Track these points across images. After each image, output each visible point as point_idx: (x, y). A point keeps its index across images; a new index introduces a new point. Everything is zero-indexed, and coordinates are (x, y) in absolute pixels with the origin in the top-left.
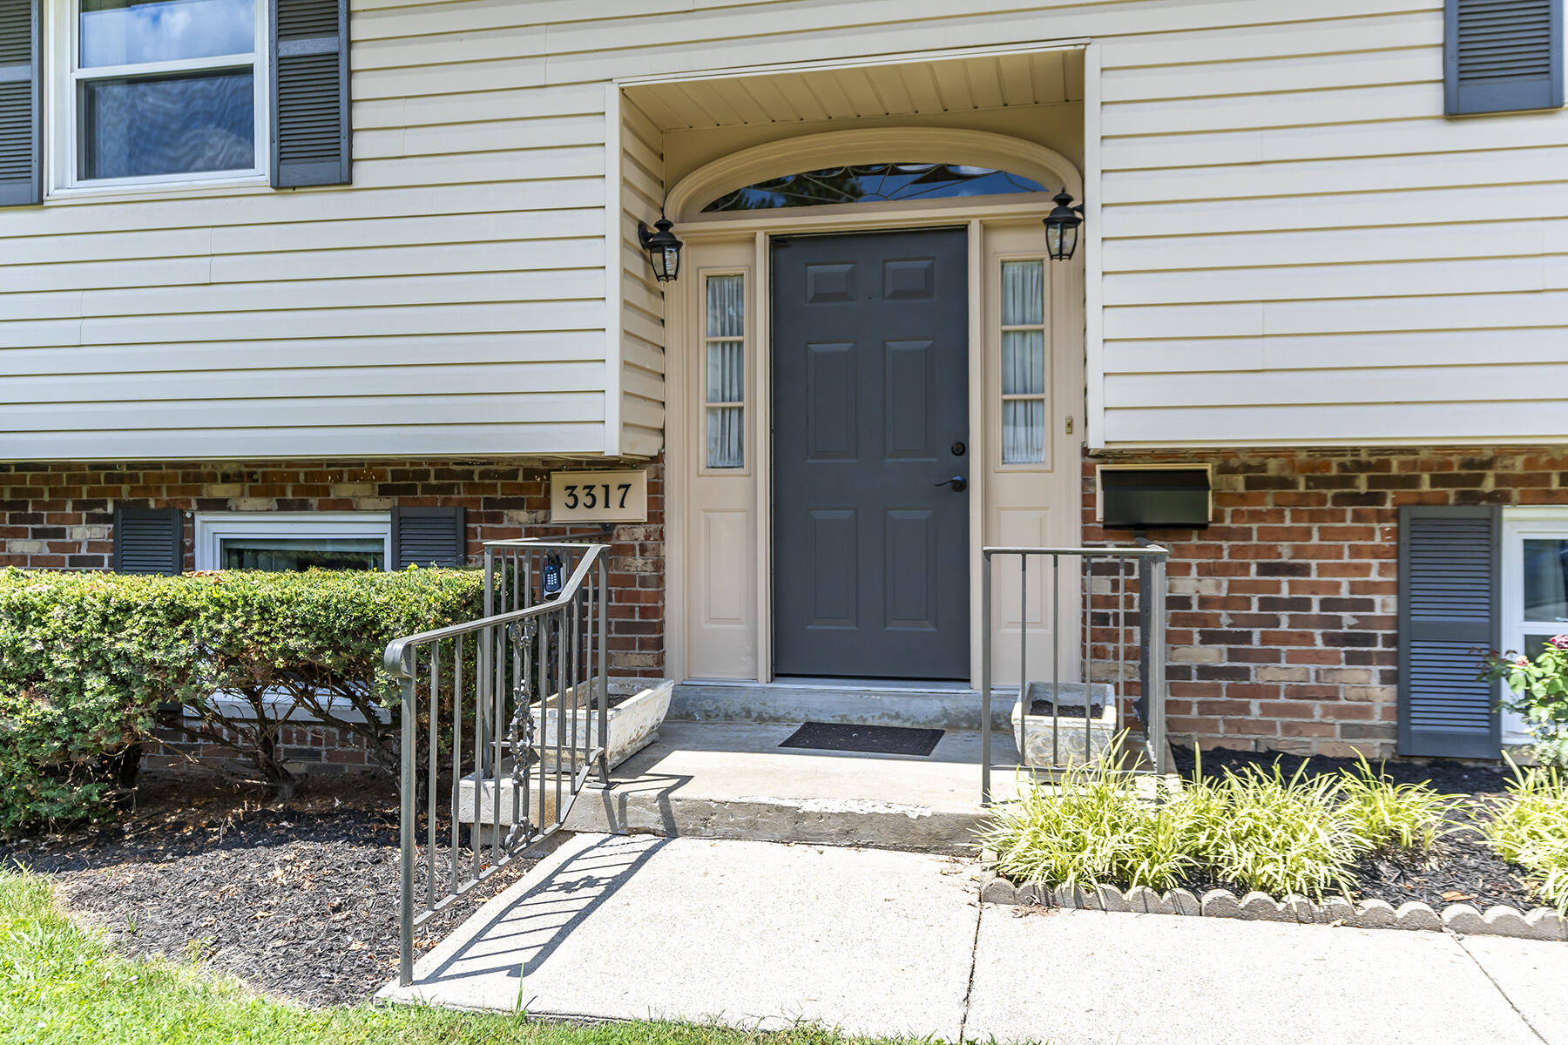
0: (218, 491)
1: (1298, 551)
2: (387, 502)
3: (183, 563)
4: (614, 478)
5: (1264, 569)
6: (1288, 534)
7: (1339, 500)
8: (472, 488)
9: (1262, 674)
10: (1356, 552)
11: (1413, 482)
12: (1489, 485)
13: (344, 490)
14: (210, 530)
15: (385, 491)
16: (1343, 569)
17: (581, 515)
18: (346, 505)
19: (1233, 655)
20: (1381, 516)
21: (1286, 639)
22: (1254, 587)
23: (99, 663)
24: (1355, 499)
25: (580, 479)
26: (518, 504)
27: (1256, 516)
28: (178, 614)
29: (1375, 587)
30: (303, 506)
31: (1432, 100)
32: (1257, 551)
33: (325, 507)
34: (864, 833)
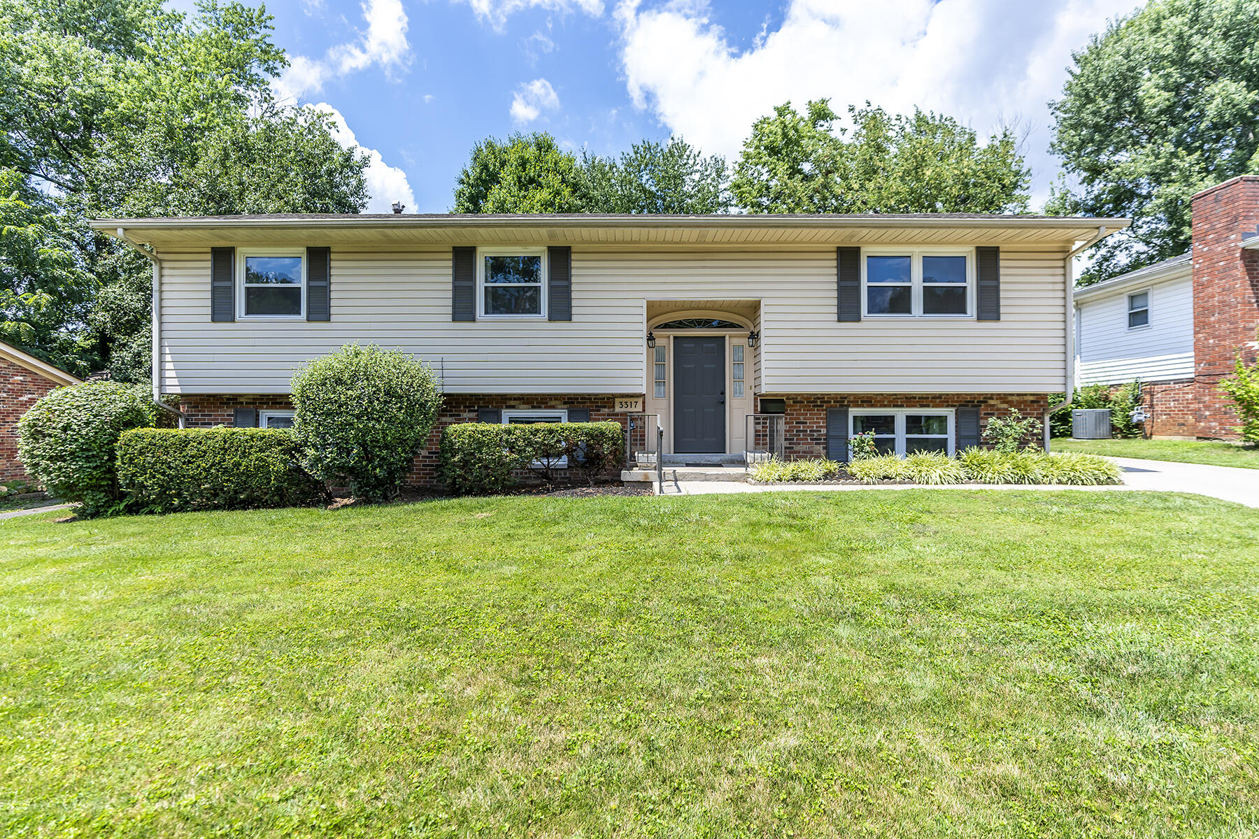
0: (512, 403)
1: (804, 419)
2: (566, 406)
4: (633, 400)
5: (797, 423)
6: (802, 414)
7: (814, 406)
8: (591, 402)
9: (796, 448)
10: (817, 419)
11: (830, 402)
12: (846, 403)
13: (553, 403)
14: (506, 414)
15: (565, 403)
16: (815, 423)
17: (624, 410)
18: (553, 407)
19: (790, 444)
20: (823, 410)
21: (802, 439)
22: (795, 427)
24: (817, 406)
25: (624, 400)
26: (605, 407)
27: (795, 410)
29: (821, 427)
30: (540, 407)
31: (835, 317)
32: (795, 419)
33: (545, 408)
34: (721, 478)
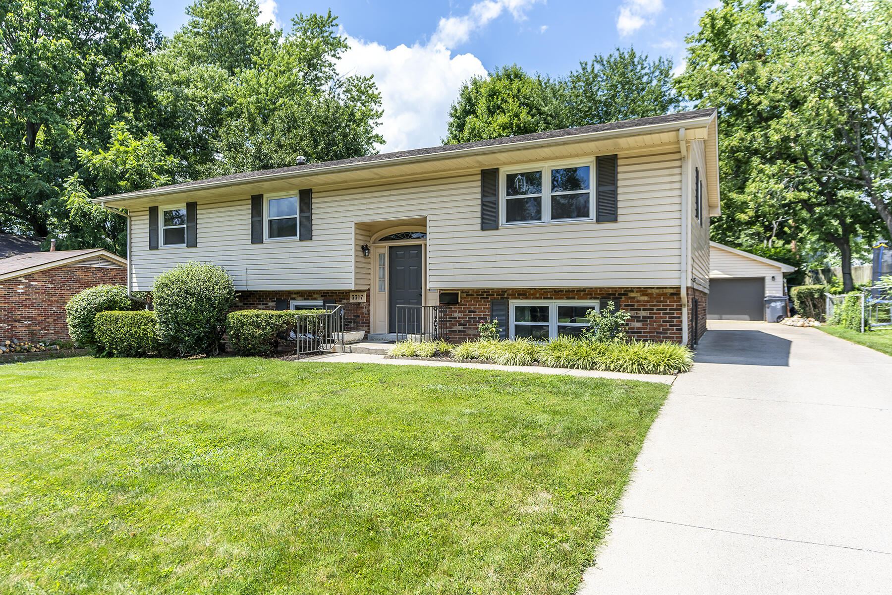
0: (294, 296)
1: (474, 308)
2: (323, 298)
3: (288, 308)
4: (360, 294)
5: (469, 312)
6: (473, 305)
7: (481, 298)
8: (337, 295)
9: (468, 332)
10: (484, 308)
11: (493, 295)
12: (506, 296)
13: (315, 296)
14: (293, 303)
15: (322, 296)
16: (482, 312)
17: (355, 301)
18: (315, 299)
19: (464, 328)
20: (488, 302)
21: (472, 325)
22: (467, 315)
23: (269, 324)
24: (484, 298)
25: (355, 294)
26: (344, 299)
27: (467, 301)
28: (280, 316)
29: (487, 315)
30: (308, 299)
31: (479, 227)
32: (468, 308)
33: (312, 299)
